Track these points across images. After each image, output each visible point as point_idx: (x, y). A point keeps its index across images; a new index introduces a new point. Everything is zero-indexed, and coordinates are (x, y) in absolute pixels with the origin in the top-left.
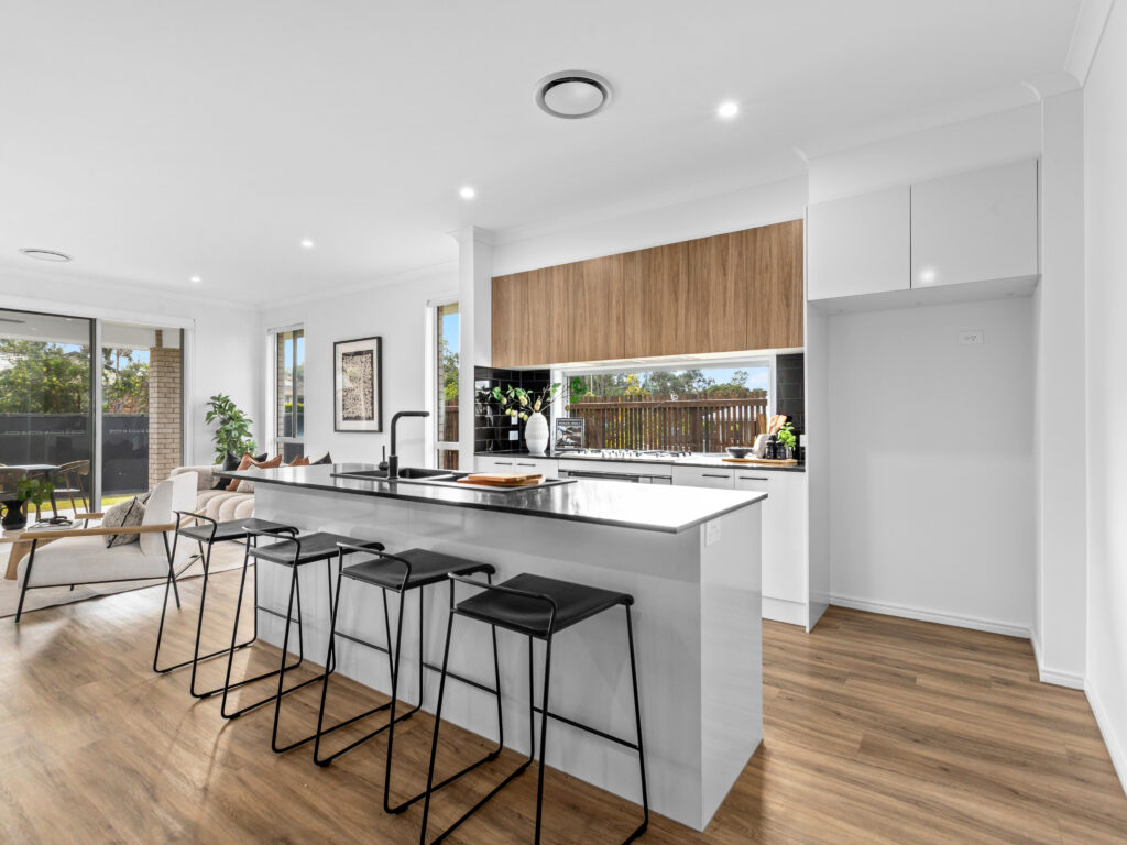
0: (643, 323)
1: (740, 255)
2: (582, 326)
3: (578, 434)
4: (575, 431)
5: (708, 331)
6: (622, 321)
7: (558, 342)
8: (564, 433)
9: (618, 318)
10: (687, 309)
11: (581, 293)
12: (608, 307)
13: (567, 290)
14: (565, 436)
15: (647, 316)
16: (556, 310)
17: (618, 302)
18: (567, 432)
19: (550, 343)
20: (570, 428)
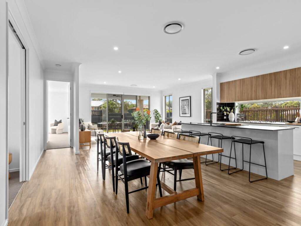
0: (262, 92)
1: (291, 75)
2: (244, 93)
4: (242, 117)
5: (281, 93)
7: (238, 97)
9: (255, 91)
10: (275, 88)
11: (244, 85)
12: (252, 88)
16: (237, 89)
17: (255, 87)
18: (239, 117)
19: (236, 97)
20: (241, 116)
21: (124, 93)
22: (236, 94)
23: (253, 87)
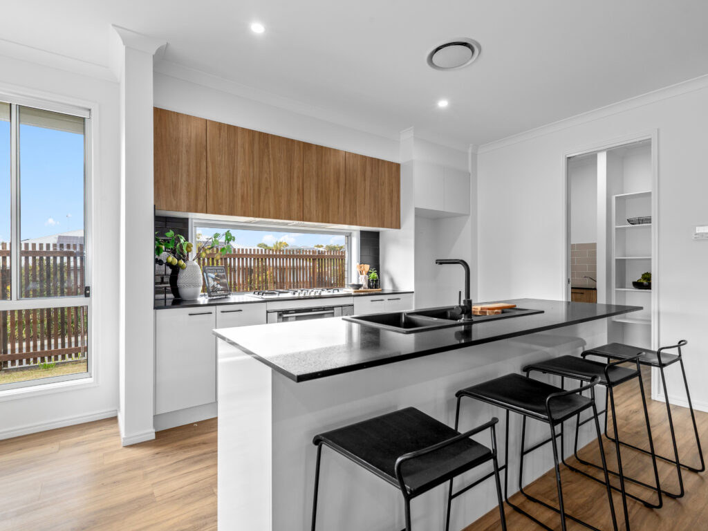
0: (317, 198)
1: (372, 171)
2: (267, 189)
3: (225, 280)
4: (221, 278)
6: (302, 193)
7: (243, 197)
8: (215, 279)
9: (298, 190)
11: (266, 159)
12: (290, 179)
13: (253, 152)
14: (215, 283)
15: (319, 194)
16: (241, 167)
17: (298, 177)
19: (234, 196)
20: (217, 276)
22: (233, 184)
23: (295, 175)
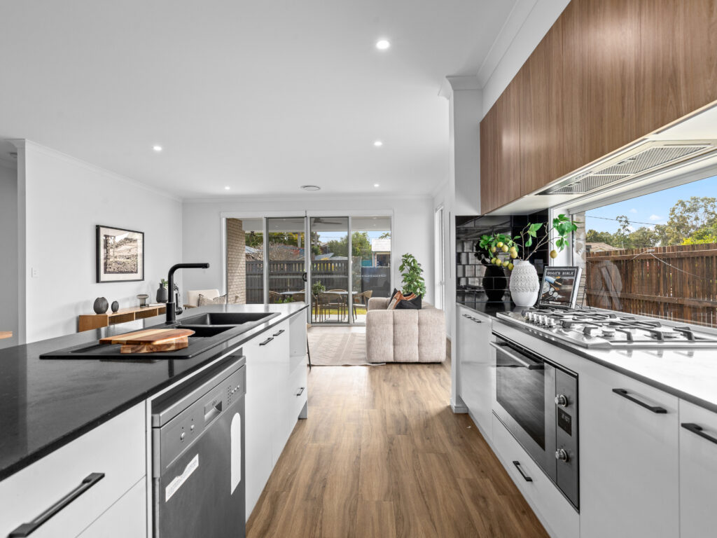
3: (568, 288)
14: (552, 289)
18: (555, 285)
20: (559, 280)
21: (306, 212)
